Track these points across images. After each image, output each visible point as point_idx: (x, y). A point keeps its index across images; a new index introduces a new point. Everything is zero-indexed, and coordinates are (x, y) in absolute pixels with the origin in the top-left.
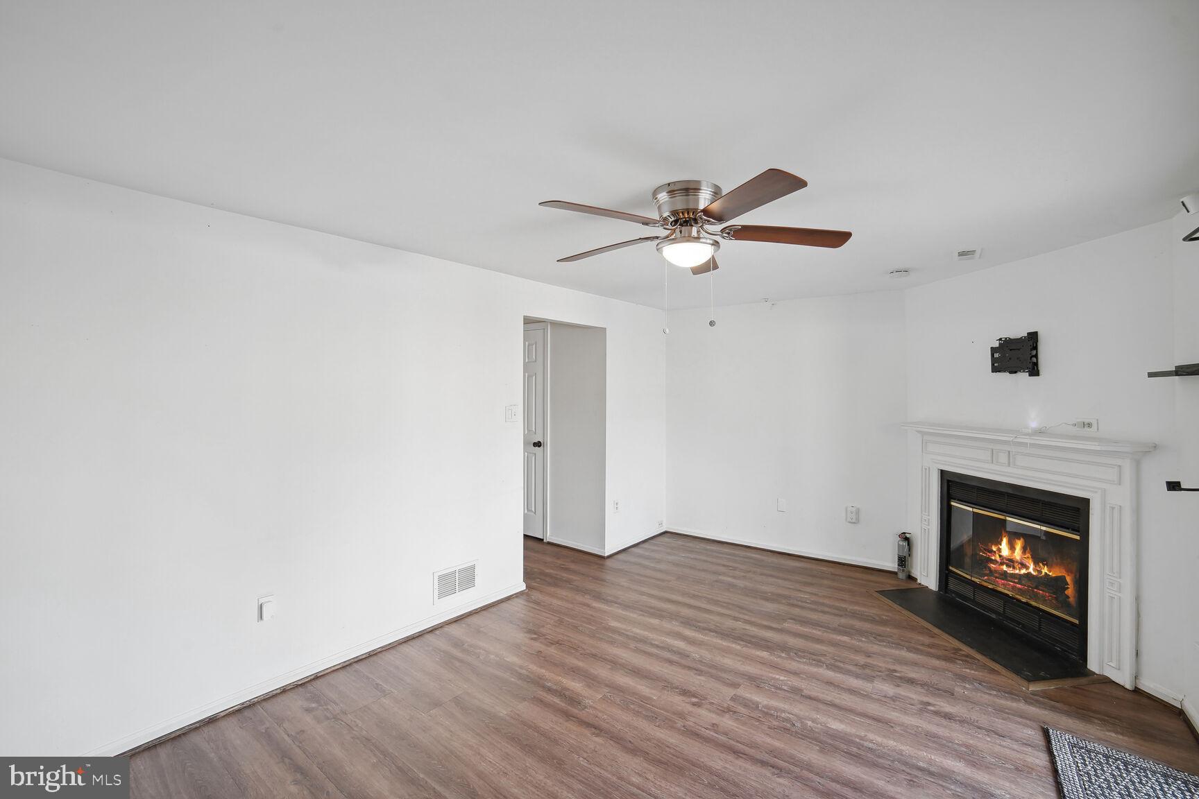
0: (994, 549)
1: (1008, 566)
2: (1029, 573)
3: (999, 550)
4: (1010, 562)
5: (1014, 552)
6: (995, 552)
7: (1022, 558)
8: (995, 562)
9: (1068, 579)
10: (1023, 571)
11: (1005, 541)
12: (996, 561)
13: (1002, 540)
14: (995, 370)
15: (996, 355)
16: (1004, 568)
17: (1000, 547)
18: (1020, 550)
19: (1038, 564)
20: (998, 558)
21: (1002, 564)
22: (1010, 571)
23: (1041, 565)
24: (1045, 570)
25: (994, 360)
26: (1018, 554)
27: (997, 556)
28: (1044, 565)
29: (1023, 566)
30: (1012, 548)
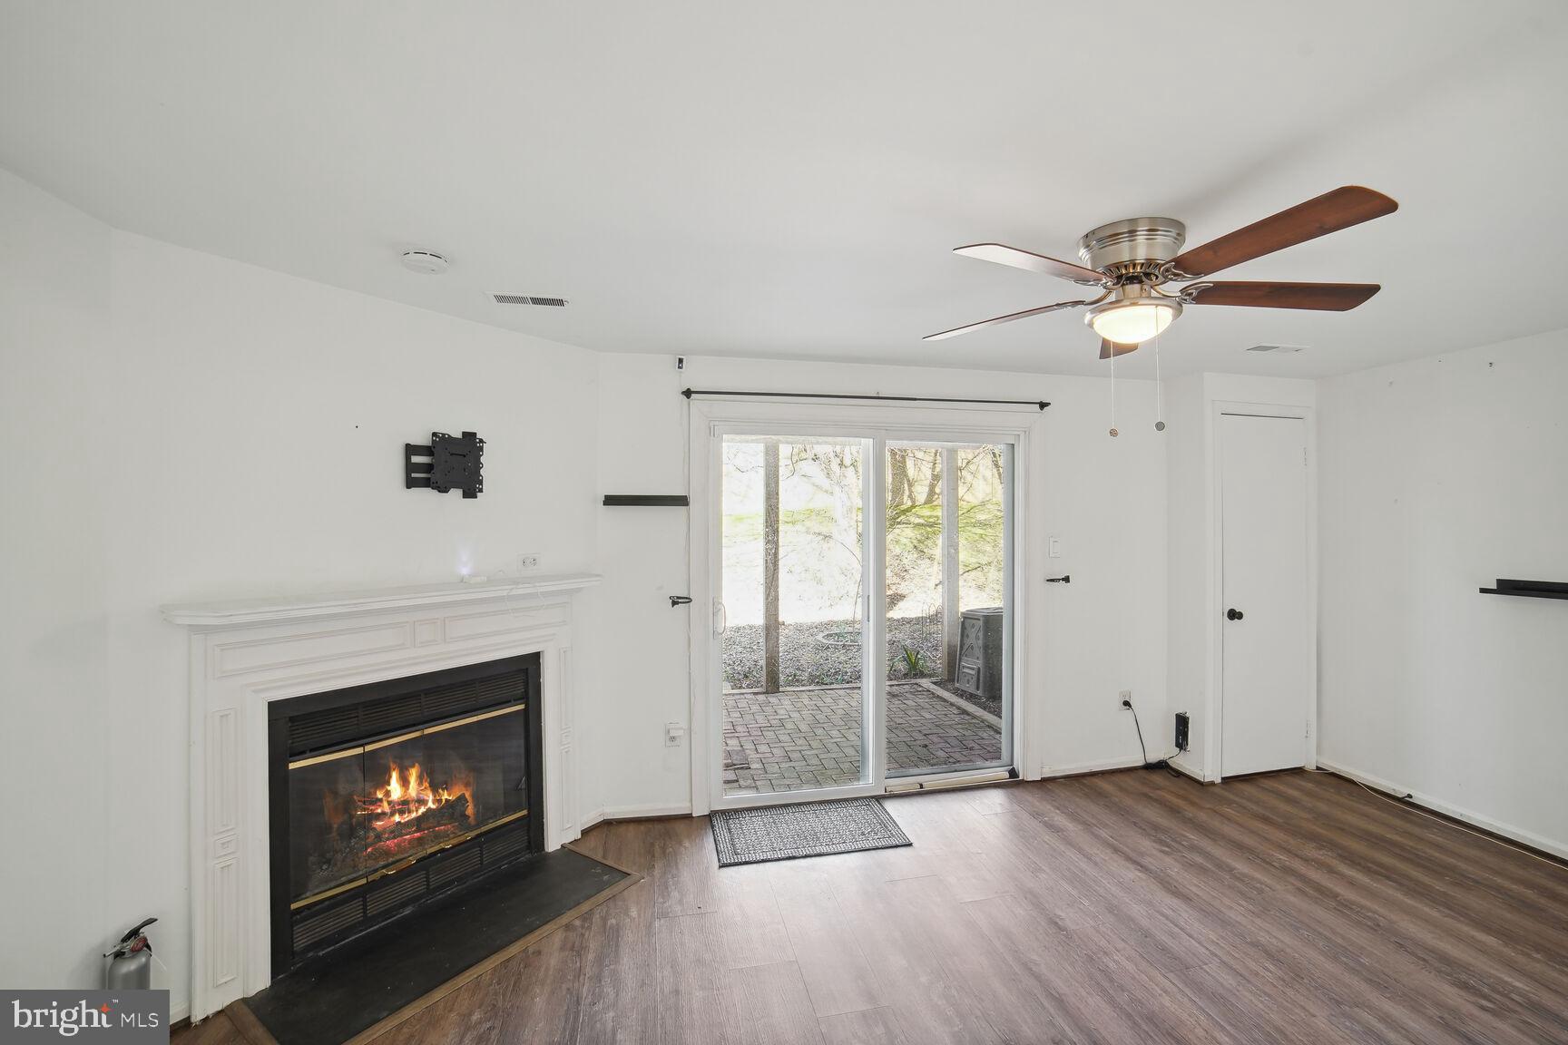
0: (380, 795)
1: (402, 813)
2: (429, 809)
3: (388, 794)
4: (404, 806)
5: (408, 789)
6: (381, 800)
7: (418, 793)
8: (379, 817)
9: (468, 795)
10: (422, 810)
11: (395, 775)
12: (384, 813)
13: (390, 777)
14: (411, 483)
15: (416, 459)
16: (397, 818)
17: (389, 788)
18: (416, 781)
19: (438, 792)
20: (386, 807)
21: (393, 814)
22: (406, 818)
23: (440, 791)
24: (445, 796)
25: (410, 468)
26: (413, 790)
27: (385, 804)
28: (443, 790)
29: (421, 802)
30: (405, 782)
